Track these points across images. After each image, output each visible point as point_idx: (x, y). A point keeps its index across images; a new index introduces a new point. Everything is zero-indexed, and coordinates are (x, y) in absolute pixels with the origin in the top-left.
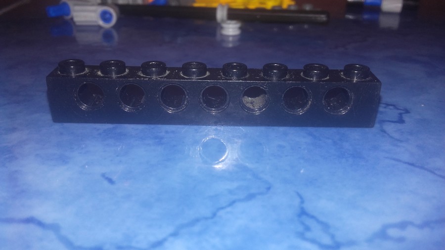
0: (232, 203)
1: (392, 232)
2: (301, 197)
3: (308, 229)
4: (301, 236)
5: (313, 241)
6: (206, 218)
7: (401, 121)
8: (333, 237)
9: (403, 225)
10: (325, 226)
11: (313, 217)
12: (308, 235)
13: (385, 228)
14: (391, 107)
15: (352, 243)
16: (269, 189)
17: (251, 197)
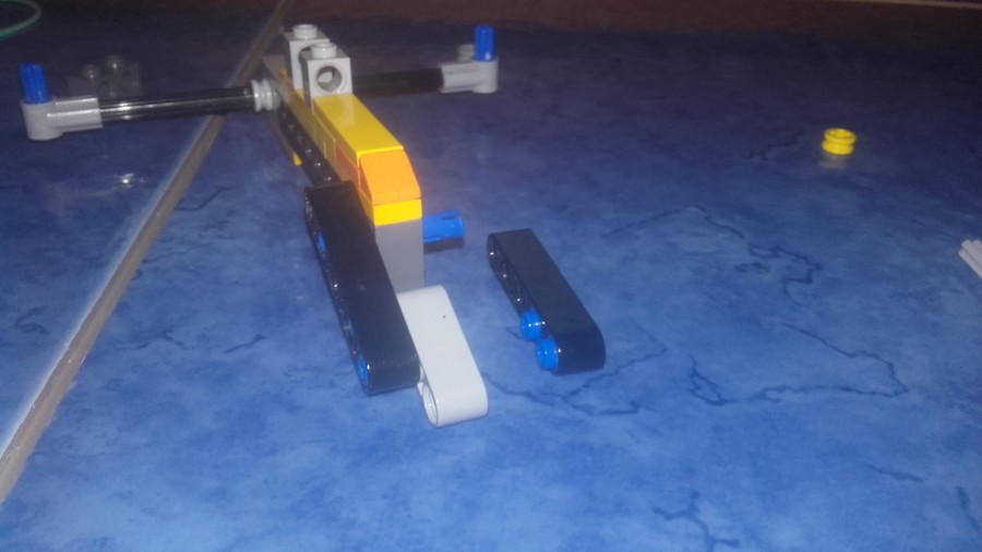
0: (632, 362)
1: (771, 394)
2: (693, 360)
3: (698, 387)
4: (692, 392)
5: (702, 397)
6: (610, 375)
7: (809, 280)
8: (719, 396)
9: (781, 389)
10: (714, 387)
11: (703, 378)
12: (699, 392)
13: (765, 390)
14: (802, 261)
15: (734, 401)
16: (664, 350)
17: (648, 357)
